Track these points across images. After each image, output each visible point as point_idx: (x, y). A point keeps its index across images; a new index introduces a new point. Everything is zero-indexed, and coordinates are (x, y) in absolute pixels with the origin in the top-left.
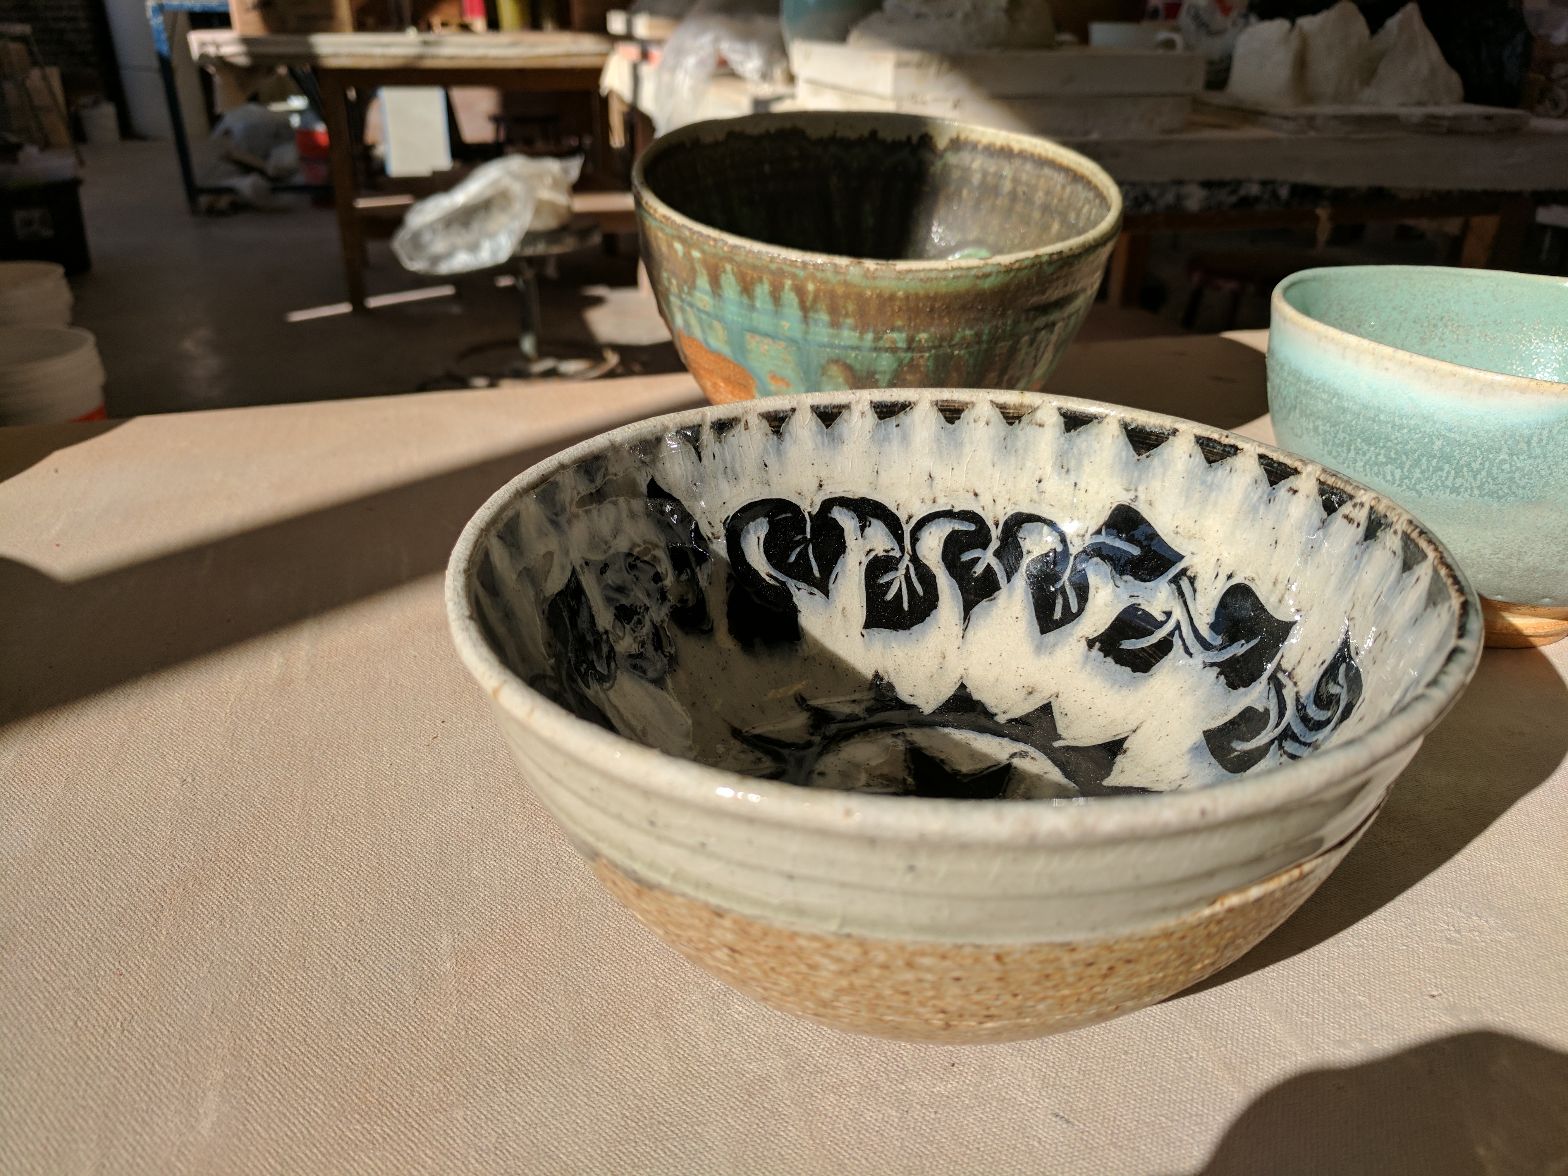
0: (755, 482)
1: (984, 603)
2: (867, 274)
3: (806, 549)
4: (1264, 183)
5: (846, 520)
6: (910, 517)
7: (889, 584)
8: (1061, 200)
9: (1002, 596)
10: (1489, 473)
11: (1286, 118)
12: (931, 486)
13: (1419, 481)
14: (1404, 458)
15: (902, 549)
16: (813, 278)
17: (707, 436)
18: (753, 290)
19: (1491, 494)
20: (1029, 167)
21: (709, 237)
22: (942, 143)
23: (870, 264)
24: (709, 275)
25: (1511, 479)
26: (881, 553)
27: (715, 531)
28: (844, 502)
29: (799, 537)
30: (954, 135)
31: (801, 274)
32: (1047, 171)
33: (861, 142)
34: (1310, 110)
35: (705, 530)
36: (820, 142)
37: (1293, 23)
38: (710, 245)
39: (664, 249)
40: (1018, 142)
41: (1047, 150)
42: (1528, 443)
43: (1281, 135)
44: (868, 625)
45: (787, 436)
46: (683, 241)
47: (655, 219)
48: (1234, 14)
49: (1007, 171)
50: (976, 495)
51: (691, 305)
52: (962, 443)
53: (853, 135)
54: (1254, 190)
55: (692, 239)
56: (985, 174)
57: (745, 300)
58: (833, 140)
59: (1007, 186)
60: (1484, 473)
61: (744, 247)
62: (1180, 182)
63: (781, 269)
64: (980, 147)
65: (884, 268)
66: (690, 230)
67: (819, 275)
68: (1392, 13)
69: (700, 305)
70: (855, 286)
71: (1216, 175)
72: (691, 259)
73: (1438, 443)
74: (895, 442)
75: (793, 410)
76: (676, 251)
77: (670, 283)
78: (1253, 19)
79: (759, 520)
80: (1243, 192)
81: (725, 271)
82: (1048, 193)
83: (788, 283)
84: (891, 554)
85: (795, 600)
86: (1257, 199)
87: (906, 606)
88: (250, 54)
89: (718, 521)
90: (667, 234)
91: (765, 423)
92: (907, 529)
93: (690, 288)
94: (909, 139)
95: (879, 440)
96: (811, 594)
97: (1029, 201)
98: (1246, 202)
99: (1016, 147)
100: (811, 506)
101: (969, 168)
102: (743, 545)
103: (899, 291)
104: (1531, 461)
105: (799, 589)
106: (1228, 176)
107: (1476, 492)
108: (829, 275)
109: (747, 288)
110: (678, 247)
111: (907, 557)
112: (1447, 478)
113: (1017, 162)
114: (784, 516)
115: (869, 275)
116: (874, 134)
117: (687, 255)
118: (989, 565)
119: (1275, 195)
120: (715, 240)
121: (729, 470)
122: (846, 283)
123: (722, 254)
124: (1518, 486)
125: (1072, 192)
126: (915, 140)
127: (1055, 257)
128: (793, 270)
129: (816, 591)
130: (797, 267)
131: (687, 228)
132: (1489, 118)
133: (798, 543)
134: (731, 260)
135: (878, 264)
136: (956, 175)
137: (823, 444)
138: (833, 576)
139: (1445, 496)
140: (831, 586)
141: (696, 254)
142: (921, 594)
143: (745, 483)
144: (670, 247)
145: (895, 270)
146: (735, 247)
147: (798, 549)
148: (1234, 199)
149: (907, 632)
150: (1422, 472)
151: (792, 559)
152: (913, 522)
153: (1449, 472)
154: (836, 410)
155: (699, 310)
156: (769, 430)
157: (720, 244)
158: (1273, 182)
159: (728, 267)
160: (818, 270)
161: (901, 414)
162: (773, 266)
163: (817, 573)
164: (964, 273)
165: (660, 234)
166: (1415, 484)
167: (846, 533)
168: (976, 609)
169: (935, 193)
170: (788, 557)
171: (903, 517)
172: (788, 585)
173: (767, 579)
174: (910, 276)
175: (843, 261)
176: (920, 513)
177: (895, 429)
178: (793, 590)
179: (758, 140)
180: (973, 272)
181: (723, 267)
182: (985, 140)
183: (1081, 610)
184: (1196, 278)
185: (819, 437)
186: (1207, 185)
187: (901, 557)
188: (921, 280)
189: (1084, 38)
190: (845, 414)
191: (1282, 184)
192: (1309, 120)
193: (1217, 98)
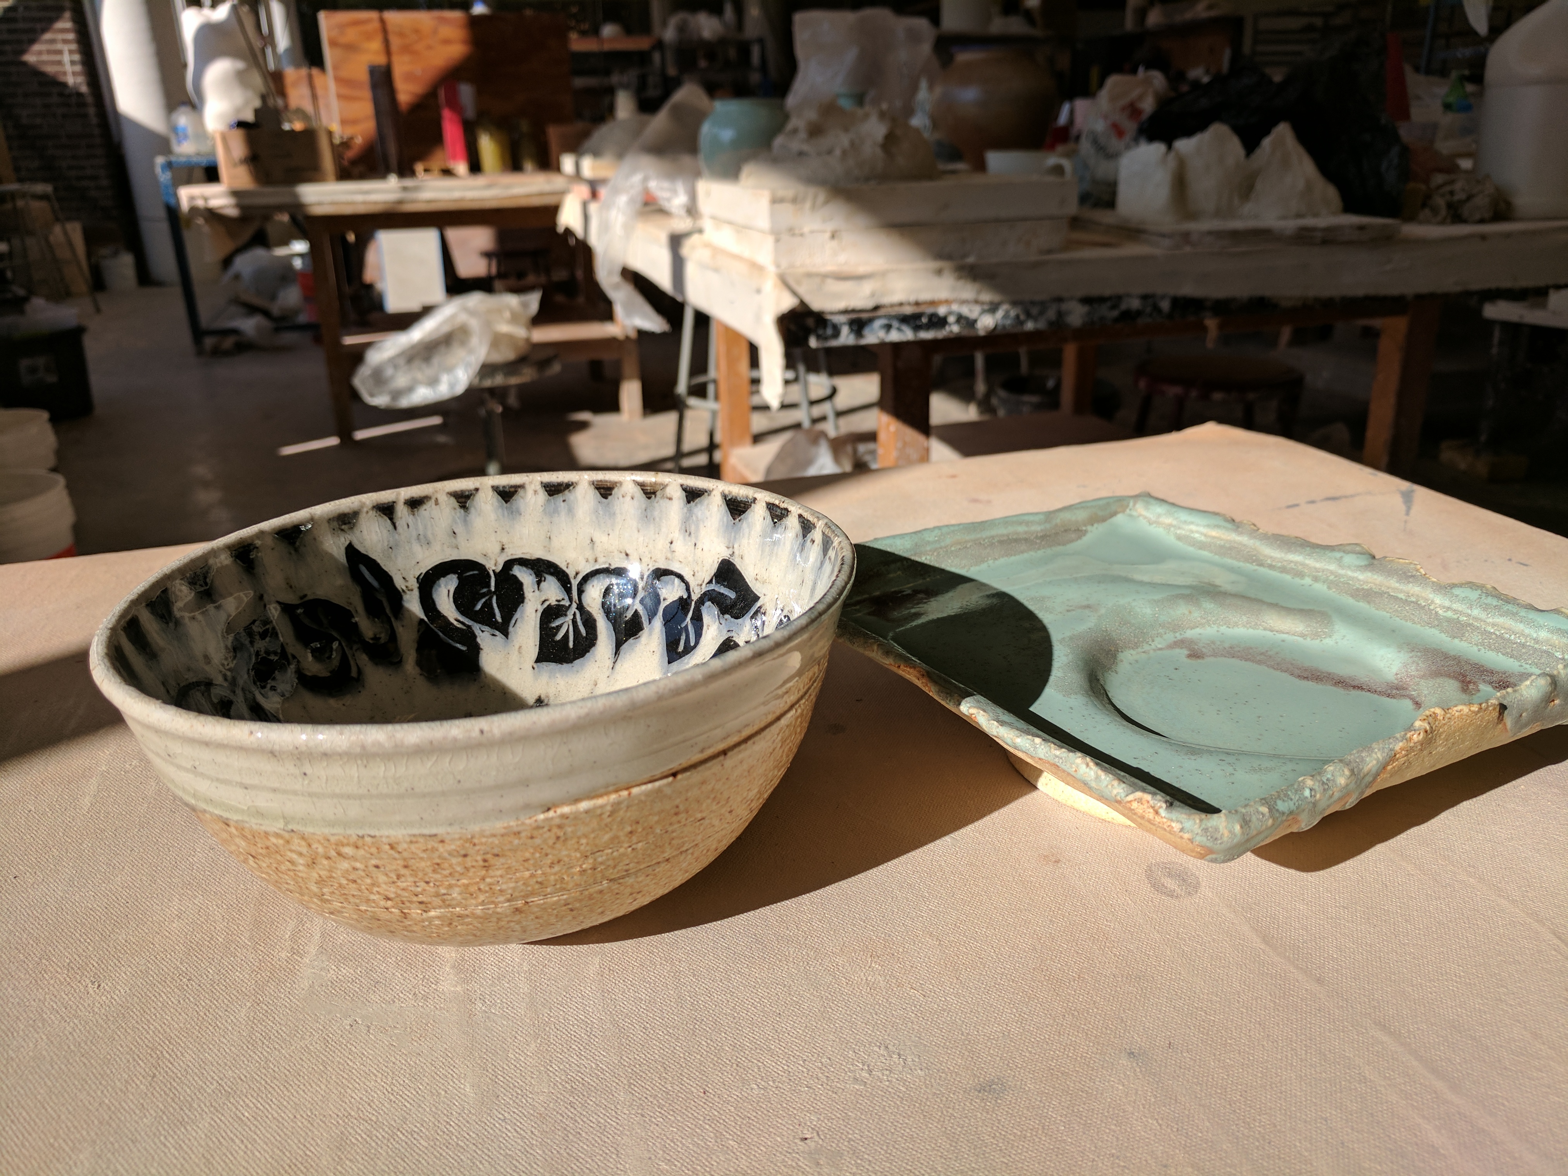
0: (445, 546)
1: (631, 641)
3: (490, 599)
4: (1144, 298)
5: (525, 577)
6: (577, 574)
7: (559, 628)
9: (644, 635)
11: (1165, 236)
12: (593, 548)
15: (571, 599)
17: (402, 511)
26: (554, 603)
27: (409, 584)
28: (523, 562)
29: (485, 590)
34: (1188, 226)
35: (399, 583)
37: (1170, 147)
43: (1158, 252)
44: (538, 661)
45: (472, 510)
50: (627, 555)
52: (614, 514)
54: (1135, 304)
62: (1060, 300)
68: (1267, 132)
71: (1094, 292)
74: (563, 514)
75: (477, 490)
78: (1142, 139)
79: (449, 576)
80: (1124, 306)
84: (562, 603)
85: (478, 640)
86: (1139, 313)
87: (571, 645)
88: (238, 206)
89: (412, 576)
91: (453, 501)
92: (575, 583)
95: (550, 513)
96: (493, 635)
98: (1129, 315)
100: (495, 565)
102: (435, 596)
105: (483, 631)
106: (1107, 293)
111: (574, 606)
114: (471, 573)
118: (636, 611)
119: (1156, 308)
121: (421, 537)
129: (497, 633)
132: (1361, 228)
133: (484, 595)
137: (503, 516)
138: (513, 621)
140: (511, 629)
142: (584, 635)
143: (437, 546)
147: (484, 600)
148: (1115, 313)
149: (570, 665)
151: (478, 607)
152: (580, 577)
154: (513, 490)
156: (456, 505)
158: (1153, 296)
161: (566, 492)
163: (499, 618)
167: (525, 587)
168: (625, 646)
170: (475, 605)
171: (571, 574)
172: (474, 628)
173: (455, 623)
176: (586, 569)
177: (562, 504)
178: (477, 632)
183: (697, 643)
184: (1142, 384)
185: (500, 510)
186: (1087, 301)
187: (570, 606)
189: (980, 166)
190: (521, 492)
191: (1163, 297)
192: (1186, 236)
193: (1105, 217)
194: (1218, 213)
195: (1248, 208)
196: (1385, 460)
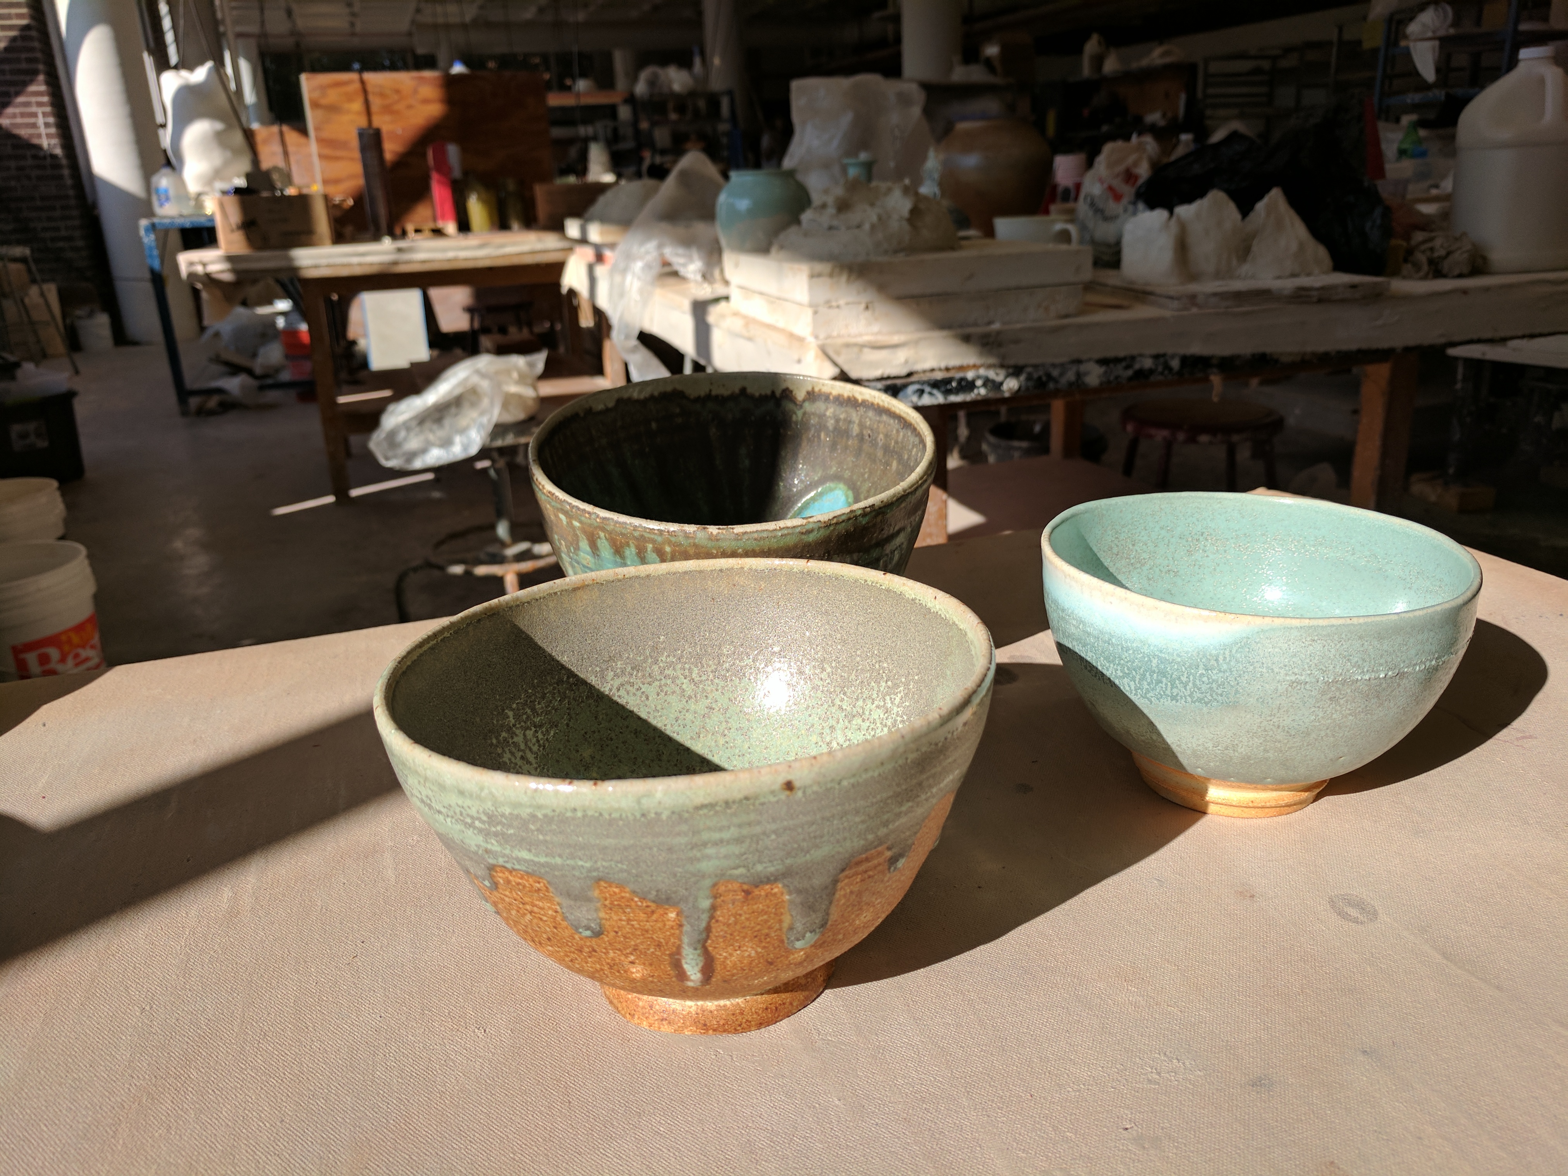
2: (711, 538)
4: (1156, 357)
8: (897, 442)
10: (1194, 685)
11: (1171, 298)
13: (1148, 691)
14: (1134, 673)
16: (670, 543)
18: (623, 552)
19: (1200, 700)
20: (871, 414)
21: (584, 510)
22: (800, 395)
23: (713, 529)
24: (588, 539)
25: (1211, 688)
30: (810, 389)
31: (659, 539)
32: (885, 418)
33: (733, 397)
34: (1193, 288)
36: (698, 399)
37: (1171, 213)
38: (586, 517)
39: (552, 517)
40: (861, 393)
41: (883, 401)
42: (1217, 660)
43: (1167, 313)
46: (566, 513)
47: (543, 493)
48: (1125, 201)
49: (855, 416)
51: (578, 563)
53: (726, 392)
54: (1148, 363)
55: (572, 511)
56: (837, 421)
57: (619, 560)
58: (709, 397)
59: (855, 430)
60: (1191, 684)
61: (612, 519)
62: (1079, 362)
63: (642, 536)
64: (831, 397)
65: (724, 531)
66: (570, 504)
67: (673, 539)
68: (1260, 197)
69: (585, 563)
70: (703, 547)
71: (1110, 354)
72: (573, 528)
73: (1155, 662)
76: (561, 520)
77: (561, 544)
78: (1141, 206)
80: (1137, 366)
81: (599, 537)
82: (887, 436)
83: (650, 546)
86: (1151, 371)
88: (234, 271)
90: (553, 507)
93: (575, 549)
94: (773, 392)
97: (874, 443)
98: (1141, 375)
99: (860, 398)
101: (825, 415)
103: (739, 549)
104: (1221, 675)
106: (1122, 354)
107: (1189, 699)
108: (681, 539)
109: (618, 550)
110: (562, 516)
112: (1166, 688)
113: (862, 410)
115: (713, 538)
116: (743, 390)
117: (570, 524)
119: (1167, 367)
120: (589, 513)
122: (695, 545)
123: (596, 524)
124: (1217, 694)
125: (904, 436)
126: (778, 394)
127: (869, 509)
128: (652, 536)
130: (655, 534)
131: (567, 502)
132: (1354, 286)
134: (603, 529)
135: (719, 529)
136: (813, 421)
139: (1168, 703)
141: (576, 524)
144: (557, 516)
145: (733, 532)
146: (604, 519)
148: (1130, 372)
150: (1149, 684)
153: (1166, 684)
155: (584, 566)
157: (593, 516)
158: (1164, 355)
159: (602, 535)
160: (672, 536)
162: (636, 534)
164: (790, 531)
165: (548, 506)
166: (1146, 693)
169: (797, 438)
174: (746, 537)
175: (691, 528)
179: (643, 403)
180: (798, 530)
181: (598, 534)
182: (835, 392)
184: (1130, 428)
186: (1103, 362)
188: (755, 539)
189: (990, 232)
191: (1173, 356)
192: (1192, 298)
193: (1110, 277)
194: (1218, 275)
195: (1246, 268)
196: (1372, 500)
